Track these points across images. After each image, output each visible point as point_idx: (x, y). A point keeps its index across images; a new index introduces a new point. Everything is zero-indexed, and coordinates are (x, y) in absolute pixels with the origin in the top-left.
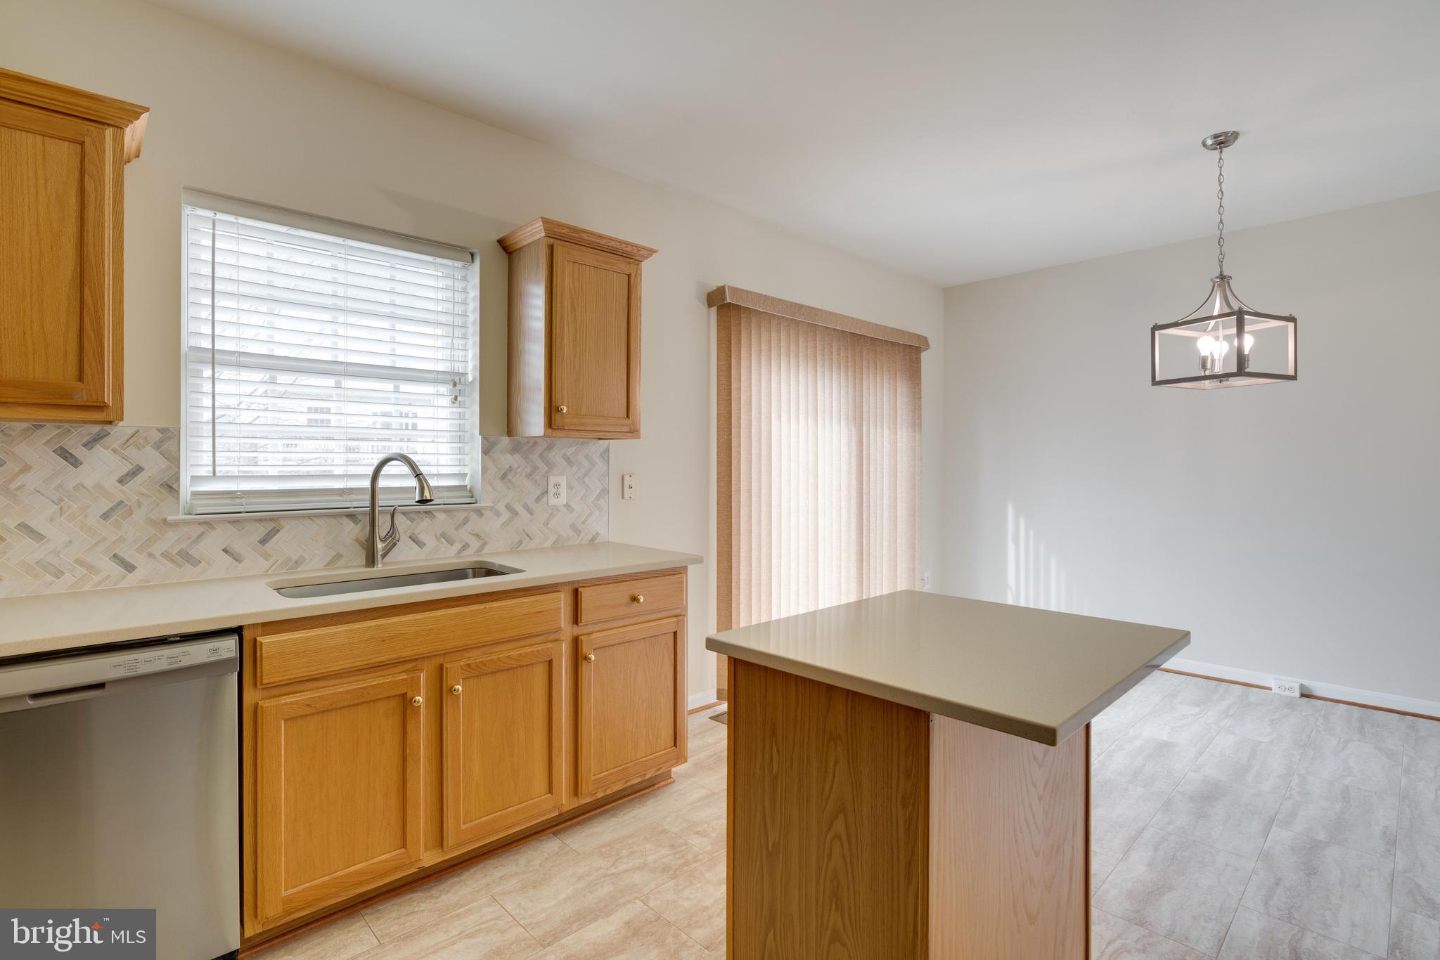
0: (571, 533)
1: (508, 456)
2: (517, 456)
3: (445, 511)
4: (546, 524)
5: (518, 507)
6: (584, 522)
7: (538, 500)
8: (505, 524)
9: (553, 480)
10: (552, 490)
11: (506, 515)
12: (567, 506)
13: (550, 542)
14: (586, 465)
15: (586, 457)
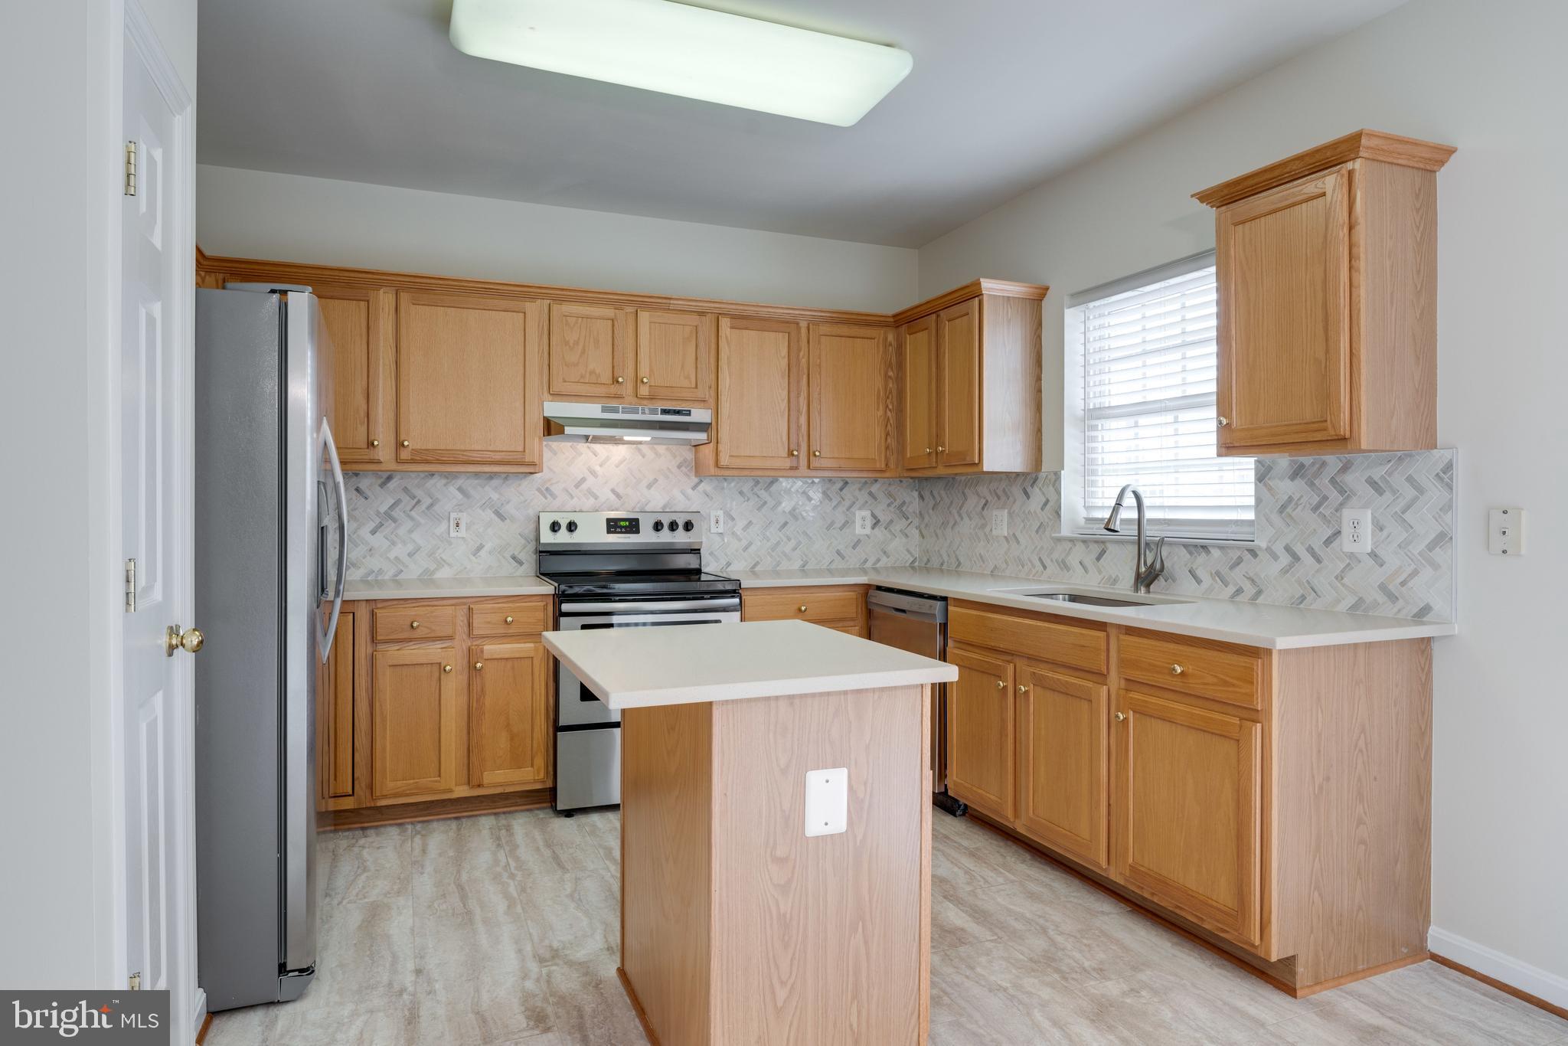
0: (1381, 598)
1: (1288, 482)
2: (1300, 483)
3: (1221, 548)
4: (1340, 578)
5: (1300, 550)
6: (1403, 584)
7: (1328, 542)
8: (1285, 571)
9: (1347, 514)
10: (1347, 530)
11: (1285, 559)
12: (1373, 555)
13: (1343, 606)
14: (1410, 492)
15: (1410, 480)
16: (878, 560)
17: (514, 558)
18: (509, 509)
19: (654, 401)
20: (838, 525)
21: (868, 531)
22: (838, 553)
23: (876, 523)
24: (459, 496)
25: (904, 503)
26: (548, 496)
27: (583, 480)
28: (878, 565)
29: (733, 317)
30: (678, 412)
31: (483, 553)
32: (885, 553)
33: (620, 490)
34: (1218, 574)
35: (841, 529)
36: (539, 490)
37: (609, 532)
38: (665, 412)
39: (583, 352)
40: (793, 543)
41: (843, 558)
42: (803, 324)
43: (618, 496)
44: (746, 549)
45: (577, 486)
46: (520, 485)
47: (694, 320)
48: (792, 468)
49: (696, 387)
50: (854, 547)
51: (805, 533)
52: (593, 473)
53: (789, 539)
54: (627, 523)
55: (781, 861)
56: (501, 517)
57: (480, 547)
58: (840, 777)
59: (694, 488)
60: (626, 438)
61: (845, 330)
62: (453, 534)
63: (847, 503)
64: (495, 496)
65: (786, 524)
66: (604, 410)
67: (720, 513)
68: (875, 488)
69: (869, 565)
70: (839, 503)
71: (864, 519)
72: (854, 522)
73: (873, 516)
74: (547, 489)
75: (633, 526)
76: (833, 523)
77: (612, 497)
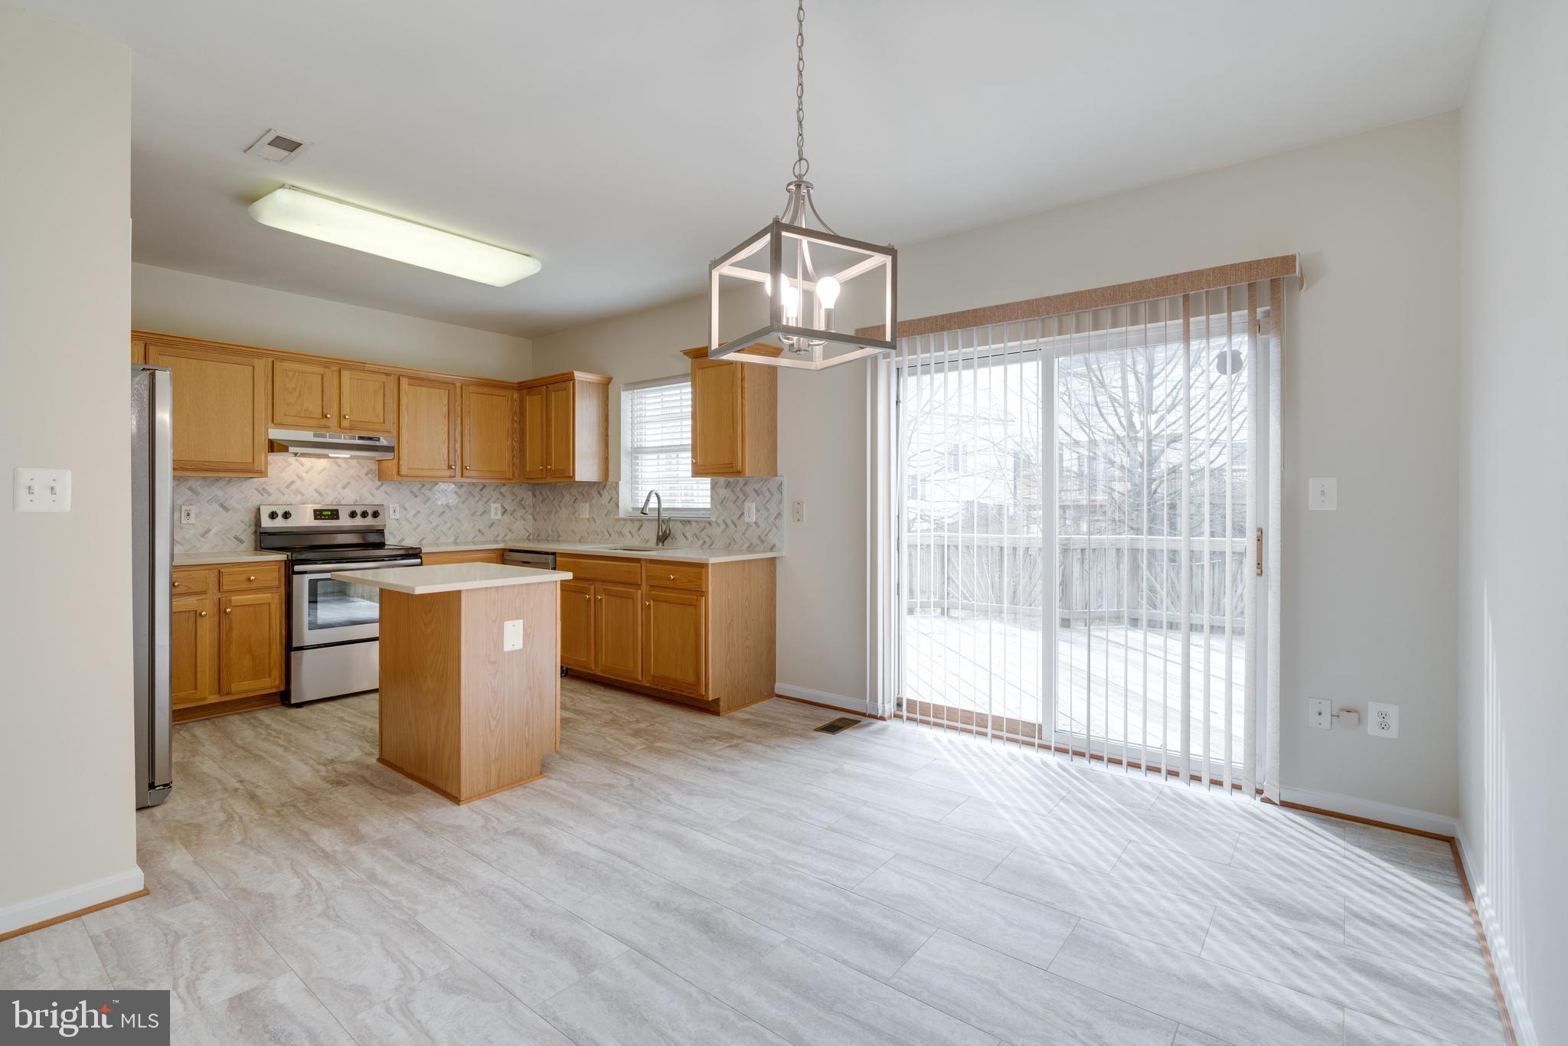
0: (759, 542)
1: (724, 489)
2: (729, 490)
3: (697, 522)
4: (744, 534)
5: (729, 522)
6: (766, 535)
7: (739, 518)
8: (723, 532)
9: (747, 505)
10: (746, 513)
11: (723, 526)
12: (756, 523)
13: (746, 546)
14: (768, 495)
15: (768, 490)
16: (506, 535)
17: (236, 538)
18: (232, 503)
19: (353, 431)
20: (479, 513)
21: (499, 516)
22: (479, 531)
23: (505, 512)
24: (190, 493)
25: (523, 499)
26: (264, 494)
27: (293, 482)
28: (506, 539)
29: (410, 378)
30: (370, 439)
31: (210, 535)
32: (510, 531)
33: (321, 490)
34: (695, 534)
35: (481, 515)
36: (257, 489)
37: (316, 518)
38: (361, 438)
39: (300, 395)
40: (449, 524)
41: (483, 534)
42: (458, 385)
43: (320, 494)
44: (415, 530)
45: (288, 487)
46: (241, 486)
47: (383, 378)
48: (451, 477)
49: (384, 422)
50: (490, 527)
51: (457, 519)
52: (301, 478)
53: (446, 523)
54: (330, 513)
55: (494, 663)
56: (226, 509)
57: (206, 532)
58: (519, 624)
59: (377, 489)
60: (331, 455)
61: (486, 390)
62: (184, 521)
63: (485, 499)
64: (220, 494)
65: (443, 512)
66: (315, 435)
67: (397, 506)
68: (503, 490)
69: (500, 538)
70: (480, 499)
71: (496, 509)
72: (490, 511)
73: (503, 507)
74: (263, 489)
75: (334, 515)
76: (476, 512)
77: (316, 495)
